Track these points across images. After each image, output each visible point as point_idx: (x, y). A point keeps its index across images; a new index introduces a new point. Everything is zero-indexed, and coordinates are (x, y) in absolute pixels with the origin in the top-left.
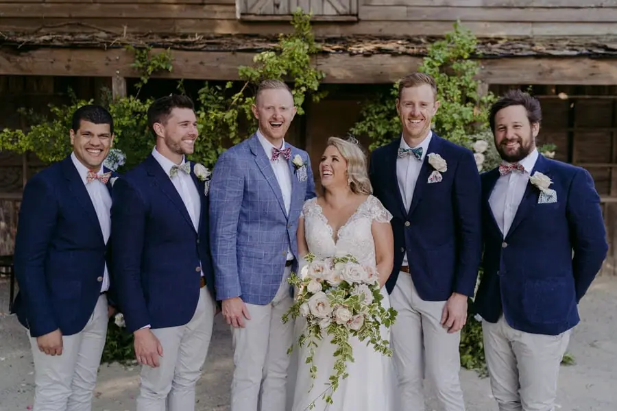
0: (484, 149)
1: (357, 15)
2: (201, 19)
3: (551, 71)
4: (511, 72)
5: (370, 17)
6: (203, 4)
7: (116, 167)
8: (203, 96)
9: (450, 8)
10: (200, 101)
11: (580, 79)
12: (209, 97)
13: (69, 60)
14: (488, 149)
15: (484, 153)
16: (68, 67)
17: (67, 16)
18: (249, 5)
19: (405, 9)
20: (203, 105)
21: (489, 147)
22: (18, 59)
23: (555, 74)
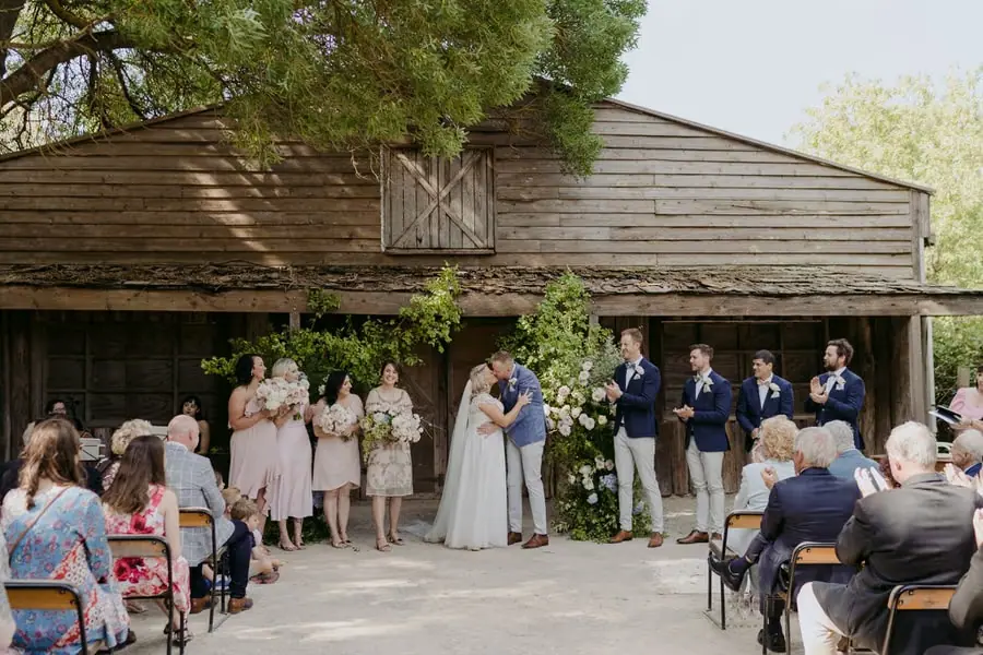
1: (493, 249)
2: (349, 253)
3: (648, 305)
4: (617, 306)
5: (506, 249)
6: (351, 239)
8: (366, 328)
10: (364, 332)
11: (672, 311)
12: (372, 329)
13: (255, 300)
14: (593, 368)
16: (254, 305)
17: (221, 249)
18: (394, 239)
19: (538, 242)
20: (366, 336)
22: (214, 298)
23: (653, 307)
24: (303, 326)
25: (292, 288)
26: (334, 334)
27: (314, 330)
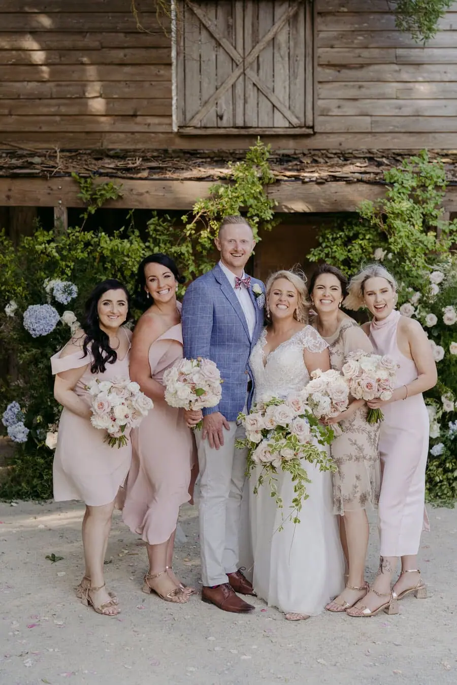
0: (439, 280)
1: (312, 127)
2: (133, 133)
5: (328, 128)
6: (135, 116)
7: (69, 299)
8: (152, 227)
9: (420, 118)
10: (149, 232)
12: (158, 228)
13: (10, 190)
14: (444, 280)
15: (440, 284)
16: (8, 197)
18: (188, 116)
19: (368, 119)
20: (151, 236)
21: (445, 278)
24: (72, 223)
25: (58, 175)
26: (110, 234)
27: (86, 229)
